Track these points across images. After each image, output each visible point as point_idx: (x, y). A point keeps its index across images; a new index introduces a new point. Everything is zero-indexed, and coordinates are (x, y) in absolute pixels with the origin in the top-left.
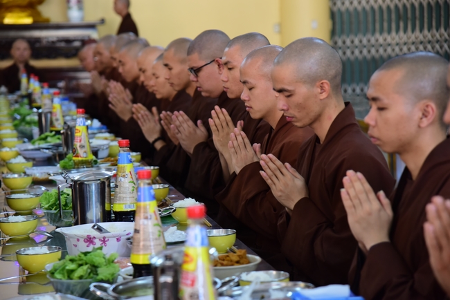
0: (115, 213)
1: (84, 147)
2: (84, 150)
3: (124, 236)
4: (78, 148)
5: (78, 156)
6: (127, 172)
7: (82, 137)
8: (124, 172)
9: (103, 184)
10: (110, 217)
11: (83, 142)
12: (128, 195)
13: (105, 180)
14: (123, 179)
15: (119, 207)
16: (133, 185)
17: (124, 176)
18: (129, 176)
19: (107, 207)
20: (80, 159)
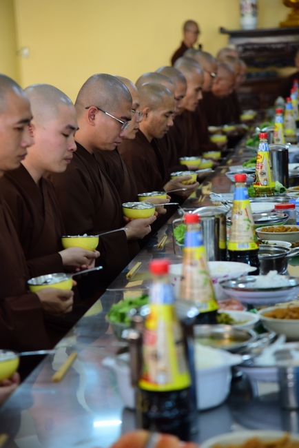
0: (230, 252)
1: (264, 174)
2: (265, 177)
3: (220, 277)
4: (259, 176)
5: (258, 184)
6: (243, 208)
7: (264, 163)
8: (240, 208)
9: (217, 221)
10: (225, 256)
11: (264, 169)
12: (243, 234)
13: (219, 217)
14: (237, 216)
15: (234, 246)
16: (248, 223)
17: (239, 213)
18: (244, 213)
19: (221, 246)
20: (260, 186)
